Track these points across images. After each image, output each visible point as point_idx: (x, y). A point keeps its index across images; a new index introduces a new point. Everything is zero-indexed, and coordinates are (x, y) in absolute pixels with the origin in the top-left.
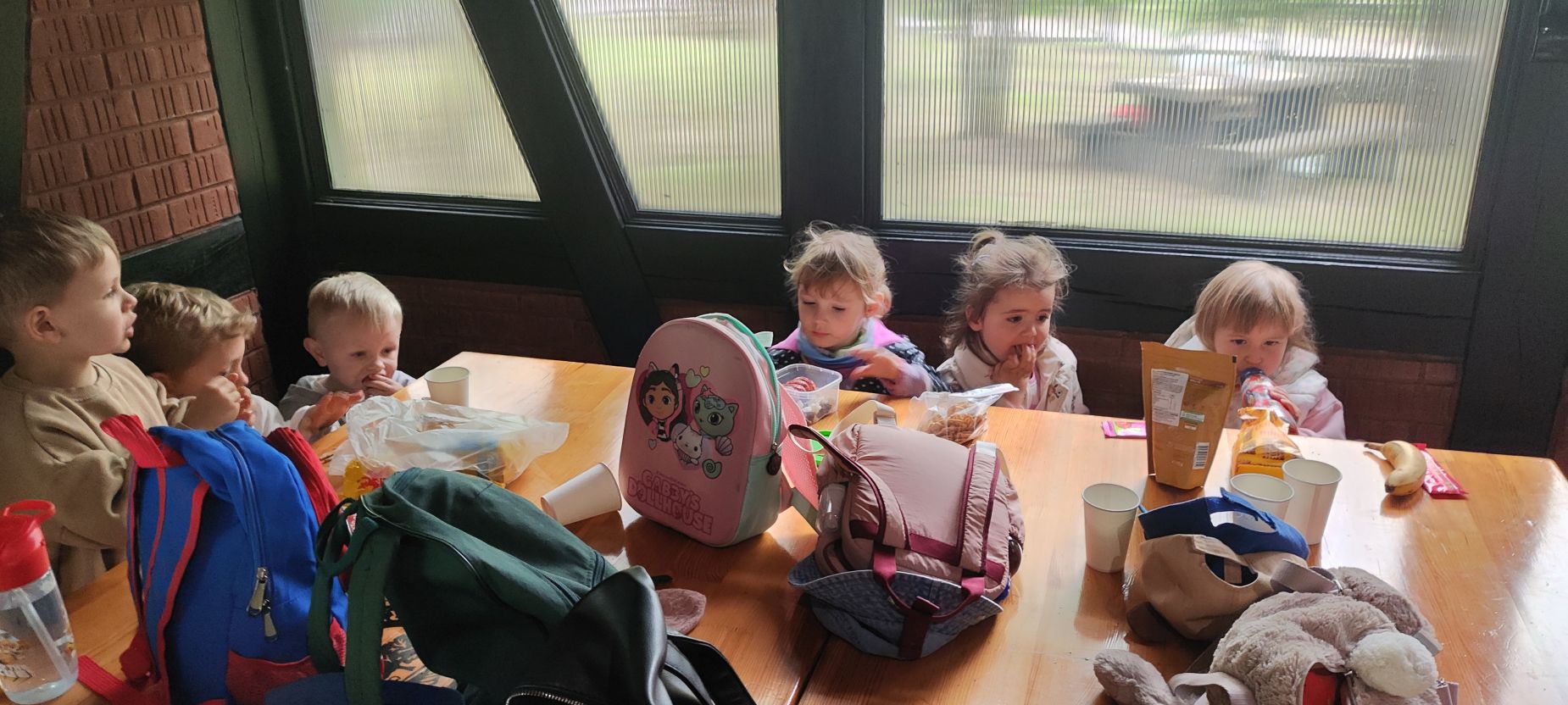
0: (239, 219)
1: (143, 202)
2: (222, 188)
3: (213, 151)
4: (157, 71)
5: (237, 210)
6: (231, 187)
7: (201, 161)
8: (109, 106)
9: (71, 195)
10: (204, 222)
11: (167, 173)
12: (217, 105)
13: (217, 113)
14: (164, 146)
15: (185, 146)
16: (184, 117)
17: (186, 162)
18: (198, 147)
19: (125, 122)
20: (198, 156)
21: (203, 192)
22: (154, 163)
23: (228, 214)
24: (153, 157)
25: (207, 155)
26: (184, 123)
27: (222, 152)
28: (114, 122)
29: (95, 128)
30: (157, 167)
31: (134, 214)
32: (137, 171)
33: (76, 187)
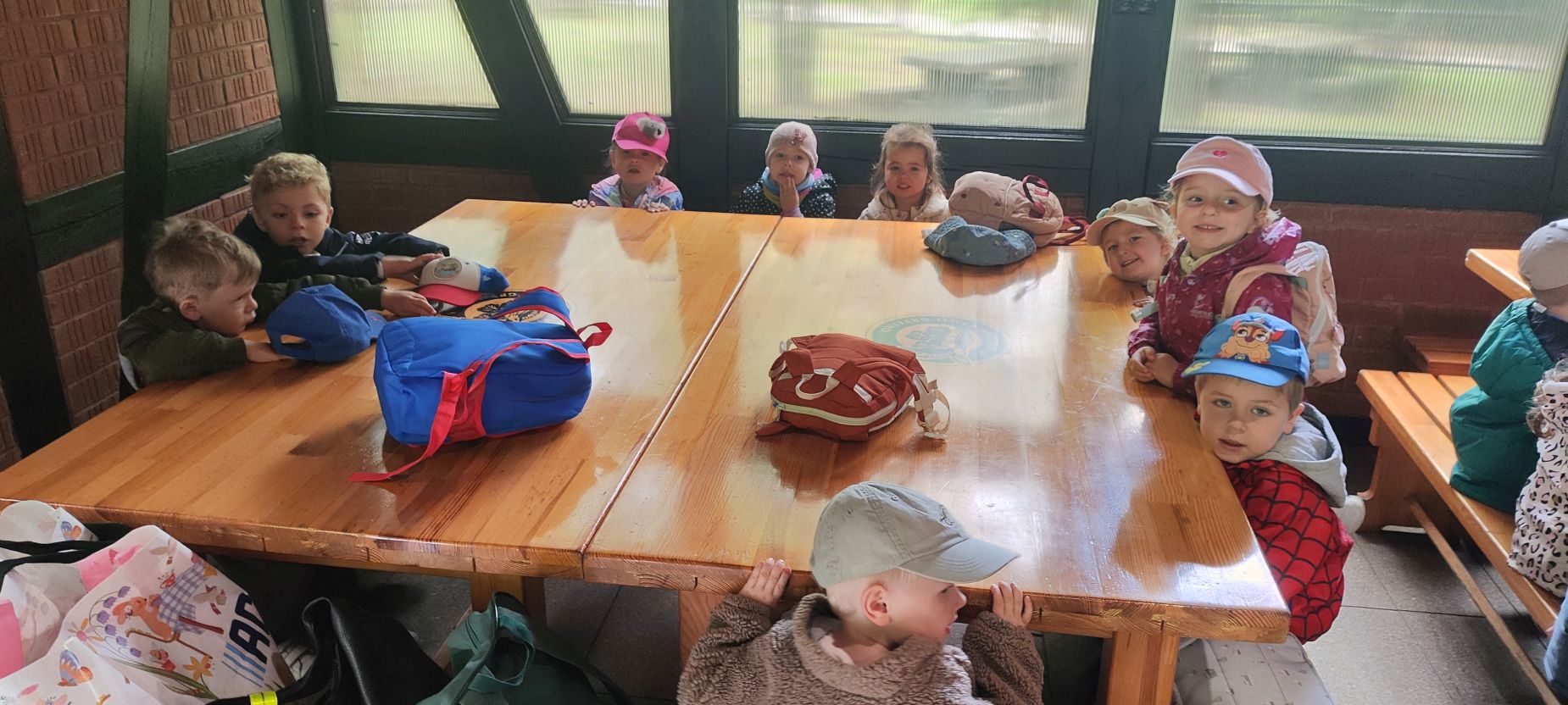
0: (279, 119)
1: (229, 101)
2: (270, 96)
3: (265, 69)
4: (235, 11)
5: (279, 113)
6: (275, 96)
7: (258, 74)
8: (211, 33)
9: (192, 92)
10: (261, 119)
11: (240, 80)
12: (266, 36)
13: (266, 43)
14: (239, 65)
15: (250, 65)
16: (249, 43)
17: (251, 75)
18: (258, 66)
19: (219, 45)
20: (257, 71)
21: (261, 98)
22: (235, 74)
23: (274, 115)
24: (234, 70)
25: (261, 70)
26: (249, 47)
27: (270, 70)
28: (213, 44)
29: (204, 49)
30: (235, 77)
31: (224, 108)
32: (225, 79)
33: (194, 86)
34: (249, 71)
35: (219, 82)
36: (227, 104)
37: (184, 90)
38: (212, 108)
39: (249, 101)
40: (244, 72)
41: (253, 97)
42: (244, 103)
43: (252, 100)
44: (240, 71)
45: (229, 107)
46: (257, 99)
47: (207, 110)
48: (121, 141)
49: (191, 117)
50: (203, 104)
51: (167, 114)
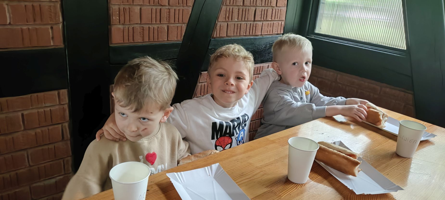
1: (255, 20)
2: (280, 22)
5: (282, 32)
6: (283, 23)
9: (236, 10)
10: (271, 33)
11: (266, 12)
15: (274, 4)
20: (277, 8)
21: (275, 22)
22: (263, 6)
23: (279, 33)
24: (263, 4)
25: (280, 9)
27: (284, 10)
30: (263, 8)
31: (252, 23)
32: (257, 8)
33: (238, 7)
34: (272, 7)
35: (254, 8)
37: (231, 7)
38: (245, 21)
39: (267, 22)
40: (269, 7)
41: (270, 21)
42: (264, 23)
43: (269, 22)
44: (267, 6)
45: (255, 23)
46: (272, 22)
47: (242, 21)
48: (184, 27)
49: (232, 23)
50: (240, 17)
51: (217, 18)
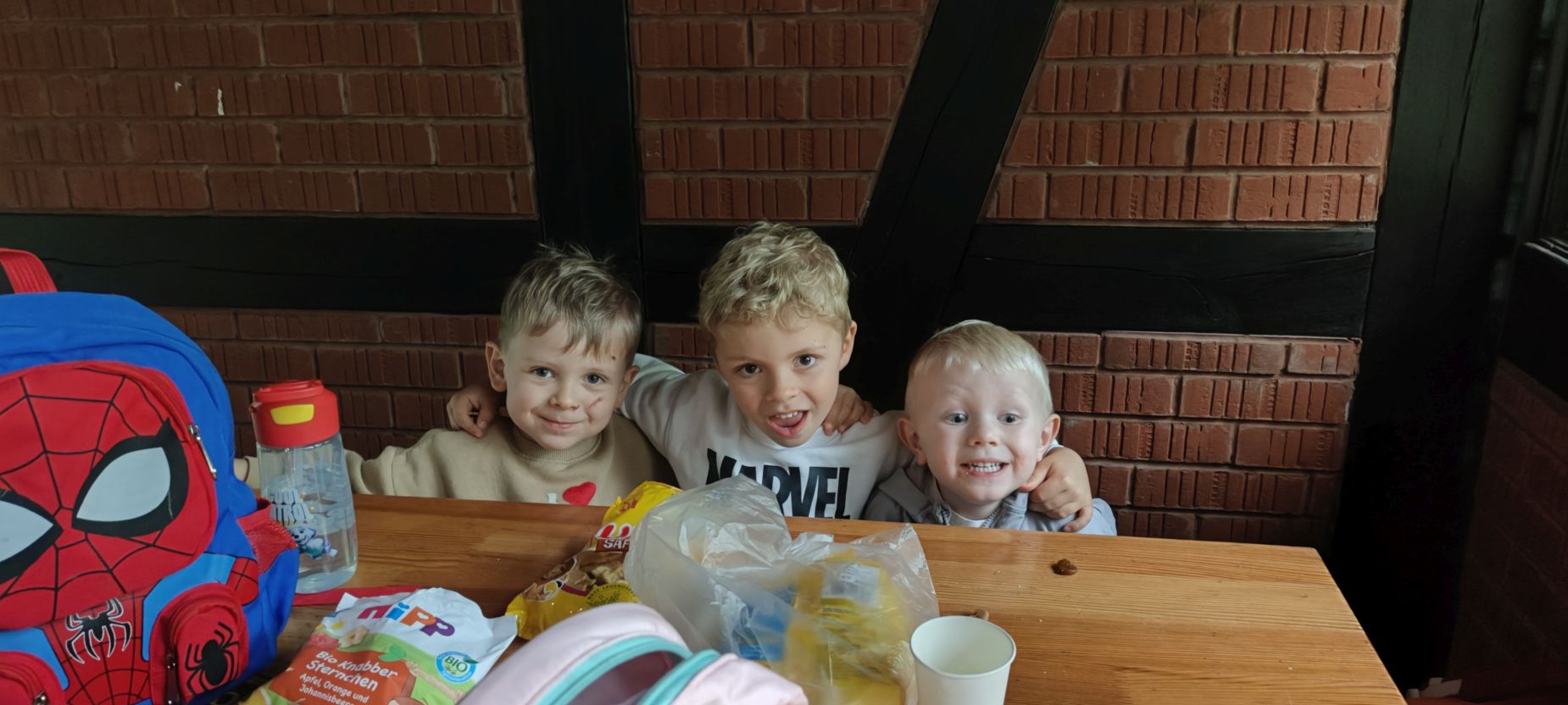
0: (1371, 229)
1: (1195, 163)
2: (1354, 176)
3: (1358, 118)
5: (1371, 216)
7: (1326, 126)
10: (1295, 216)
12: (1396, 50)
14: (1265, 94)
15: (1302, 100)
16: (1318, 56)
17: (1298, 122)
19: (1210, 48)
20: (1324, 118)
21: (1312, 174)
22: (1237, 113)
23: (1364, 218)
24: (1240, 104)
25: (1343, 121)
26: (1316, 66)
27: (1377, 123)
28: (1191, 43)
29: (1155, 48)
30: (1239, 120)
31: (1179, 174)
32: (1202, 119)
33: (1099, 119)
34: (1293, 113)
35: (1185, 122)
36: (1190, 167)
37: (1065, 121)
38: (1136, 167)
39: (1269, 174)
40: (1276, 113)
41: (1286, 168)
42: (1248, 175)
43: (1283, 175)
44: (1261, 109)
45: (1195, 174)
46: (1300, 176)
49: (1070, 173)
50: (1111, 156)
